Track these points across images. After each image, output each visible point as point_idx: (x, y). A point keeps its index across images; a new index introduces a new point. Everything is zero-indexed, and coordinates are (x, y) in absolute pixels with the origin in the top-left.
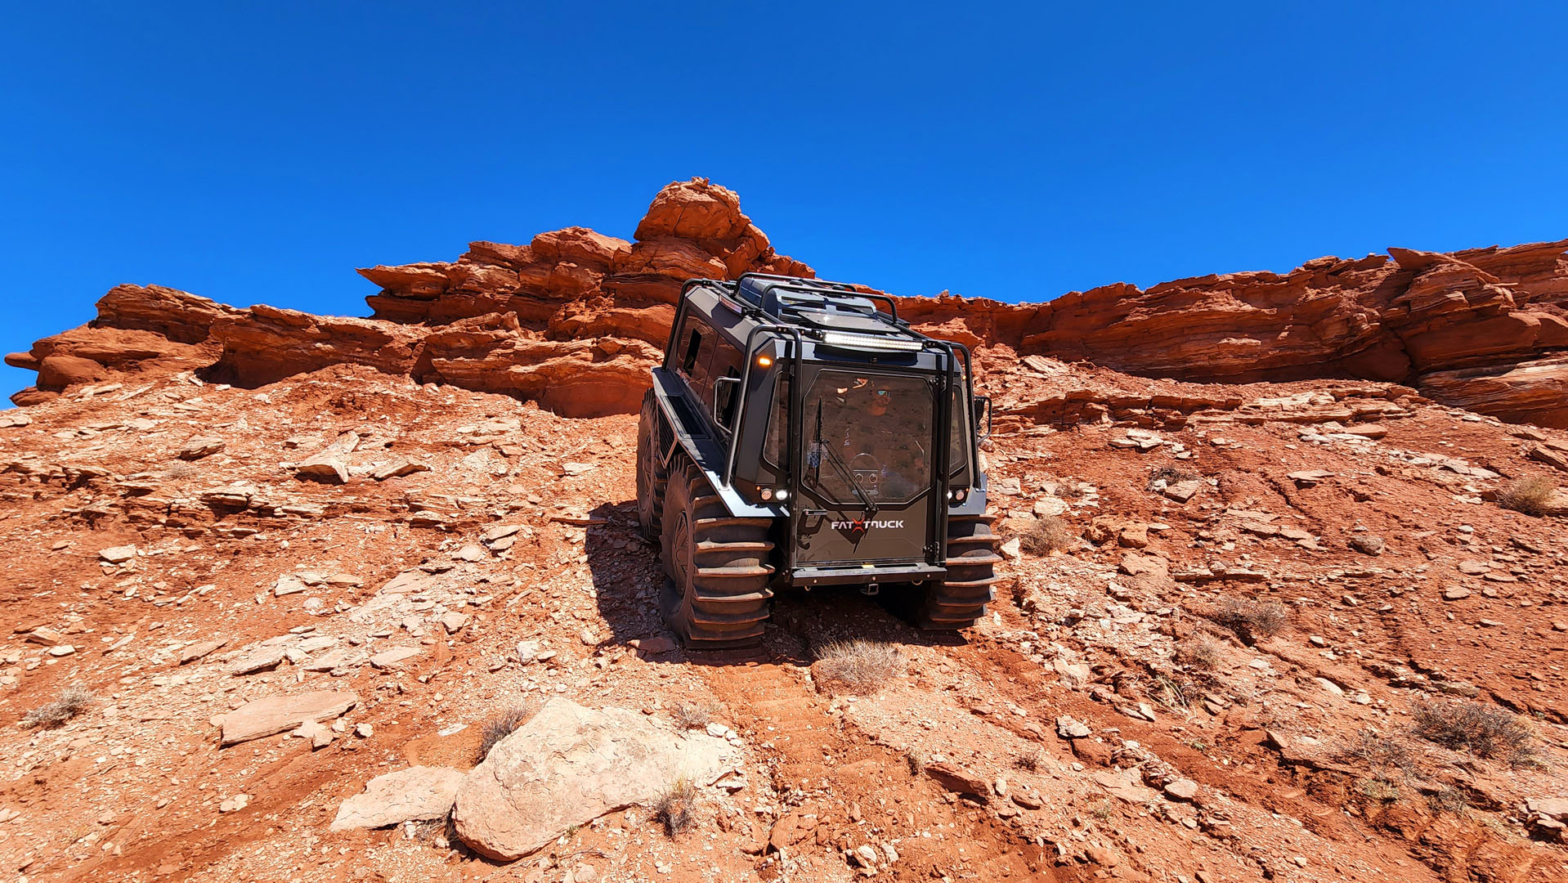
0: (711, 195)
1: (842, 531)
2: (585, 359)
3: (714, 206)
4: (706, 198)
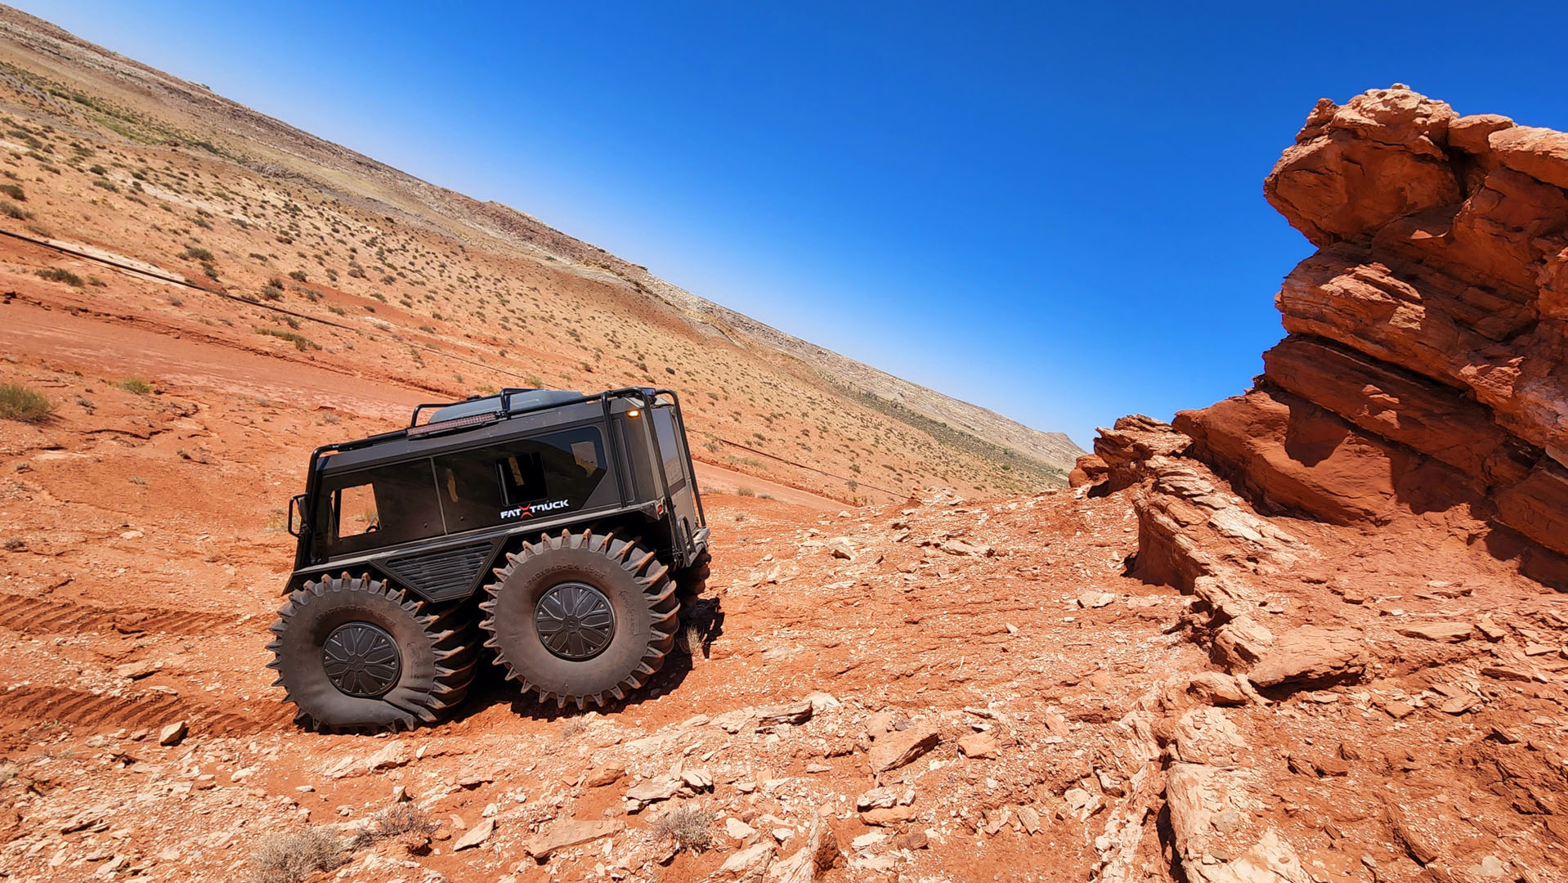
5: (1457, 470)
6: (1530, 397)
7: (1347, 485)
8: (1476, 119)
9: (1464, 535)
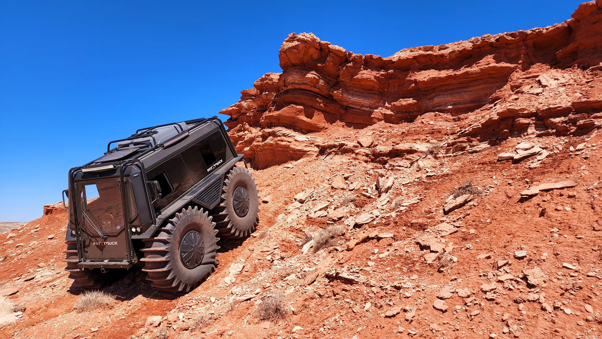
0: (298, 40)
1: (97, 246)
2: (259, 142)
3: (300, 46)
4: (296, 43)
5: (334, 114)
6: (345, 96)
7: (318, 122)
8: (326, 42)
9: (341, 126)
